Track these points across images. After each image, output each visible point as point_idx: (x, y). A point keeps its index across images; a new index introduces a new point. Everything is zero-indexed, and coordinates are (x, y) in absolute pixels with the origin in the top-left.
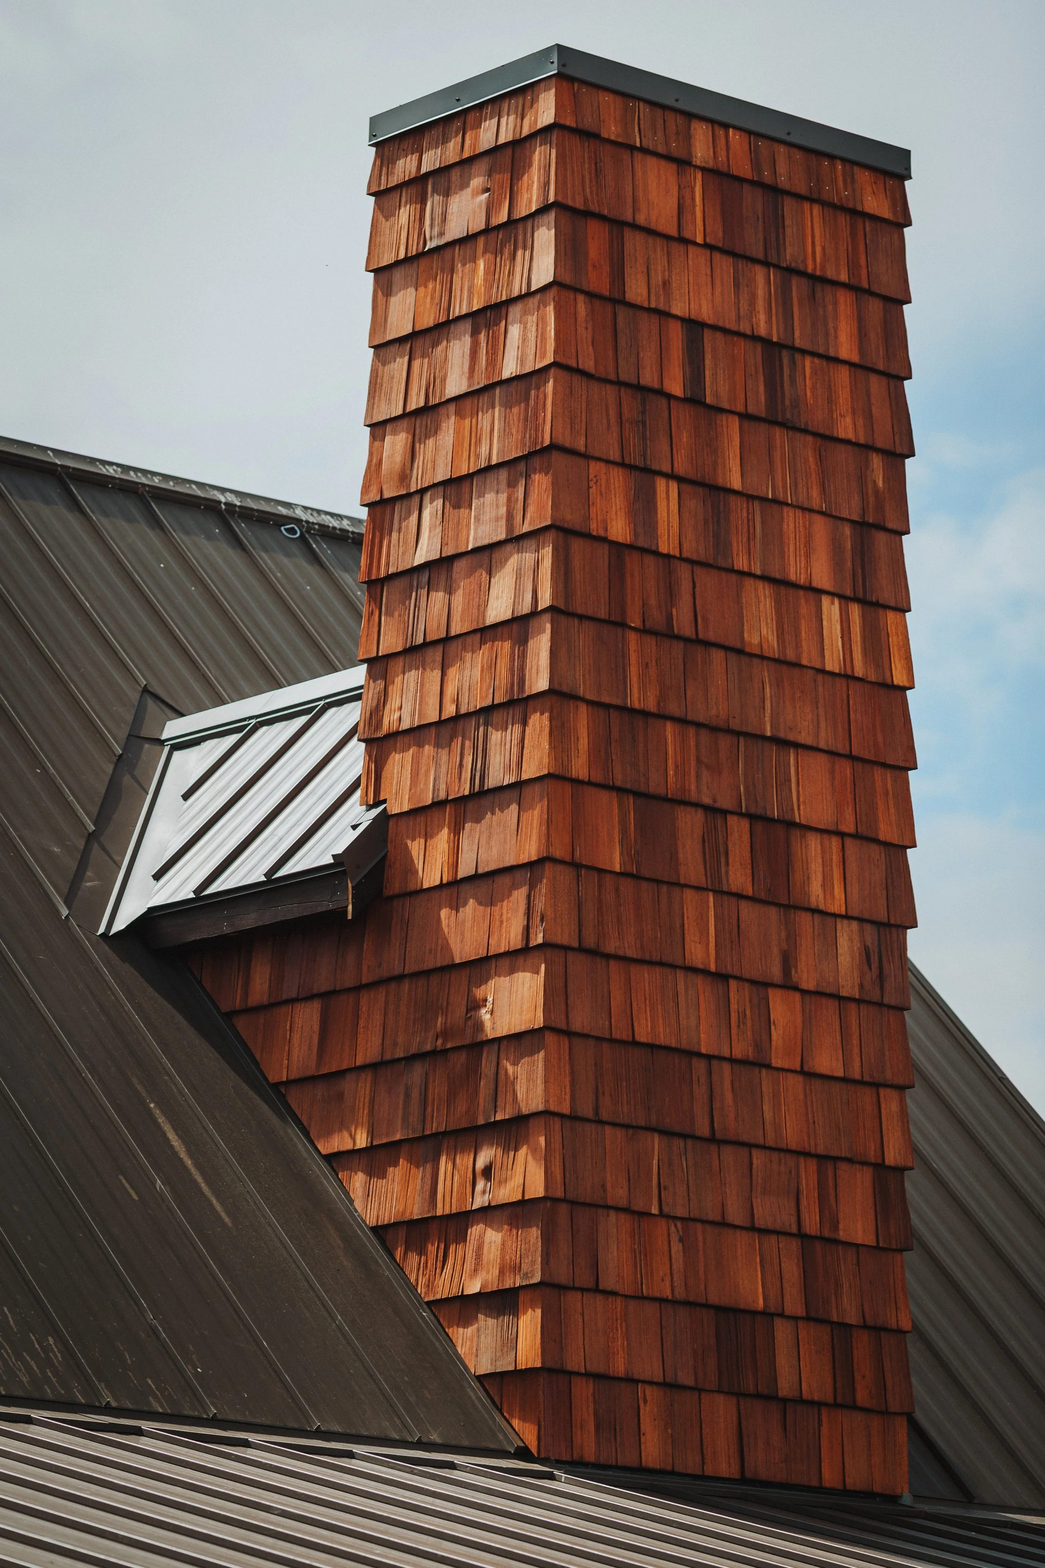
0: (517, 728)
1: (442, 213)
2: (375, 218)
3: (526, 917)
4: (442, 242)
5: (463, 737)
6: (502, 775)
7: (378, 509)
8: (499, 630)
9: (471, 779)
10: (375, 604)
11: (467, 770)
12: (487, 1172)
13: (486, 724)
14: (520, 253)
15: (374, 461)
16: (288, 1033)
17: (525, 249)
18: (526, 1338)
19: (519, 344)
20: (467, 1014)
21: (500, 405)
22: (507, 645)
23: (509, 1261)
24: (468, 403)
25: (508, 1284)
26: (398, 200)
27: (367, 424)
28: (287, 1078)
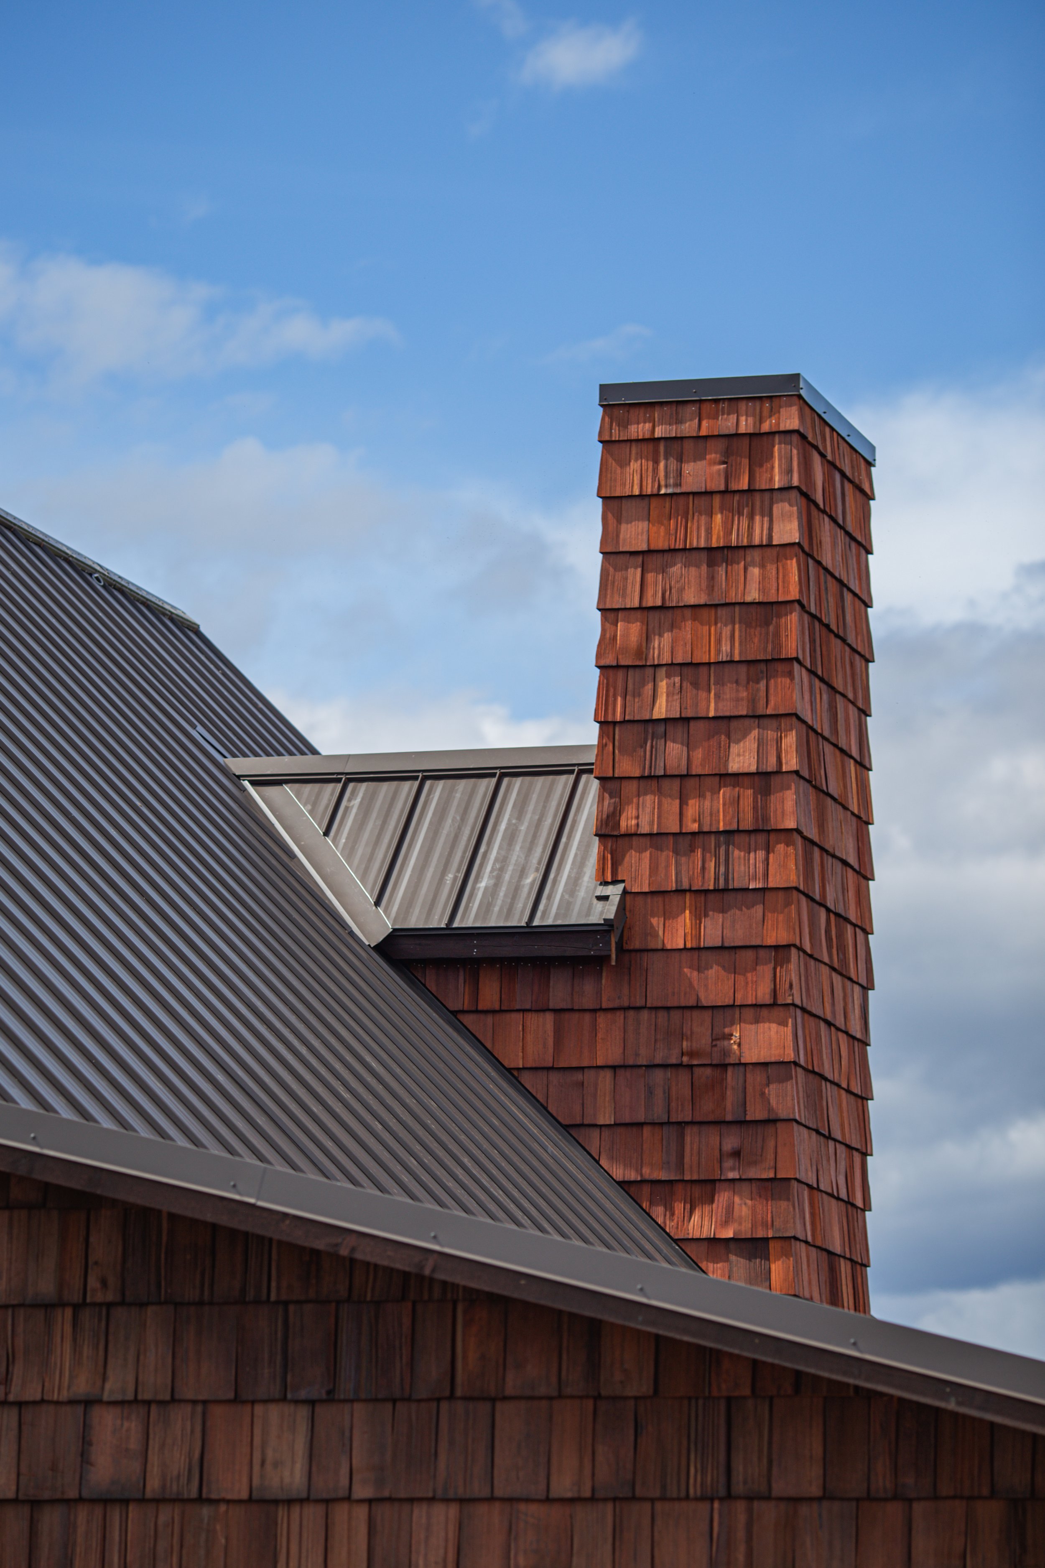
0: (761, 854)
1: (677, 470)
2: (604, 458)
3: (773, 983)
4: (678, 491)
5: (704, 850)
6: (747, 881)
7: (611, 672)
8: (741, 778)
9: (715, 879)
10: (608, 738)
11: (709, 872)
12: (736, 1154)
13: (728, 845)
14: (757, 518)
15: (608, 636)
16: (521, 1033)
17: (763, 516)
18: (779, 1274)
19: (759, 579)
20: (712, 1043)
21: (740, 623)
22: (750, 792)
23: (760, 1219)
24: (705, 612)
25: (760, 1234)
26: (628, 453)
27: (601, 607)
28: (523, 1065)
